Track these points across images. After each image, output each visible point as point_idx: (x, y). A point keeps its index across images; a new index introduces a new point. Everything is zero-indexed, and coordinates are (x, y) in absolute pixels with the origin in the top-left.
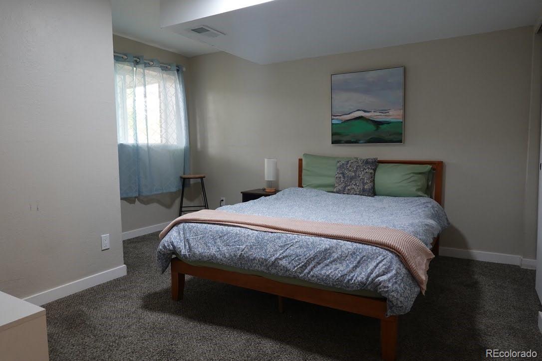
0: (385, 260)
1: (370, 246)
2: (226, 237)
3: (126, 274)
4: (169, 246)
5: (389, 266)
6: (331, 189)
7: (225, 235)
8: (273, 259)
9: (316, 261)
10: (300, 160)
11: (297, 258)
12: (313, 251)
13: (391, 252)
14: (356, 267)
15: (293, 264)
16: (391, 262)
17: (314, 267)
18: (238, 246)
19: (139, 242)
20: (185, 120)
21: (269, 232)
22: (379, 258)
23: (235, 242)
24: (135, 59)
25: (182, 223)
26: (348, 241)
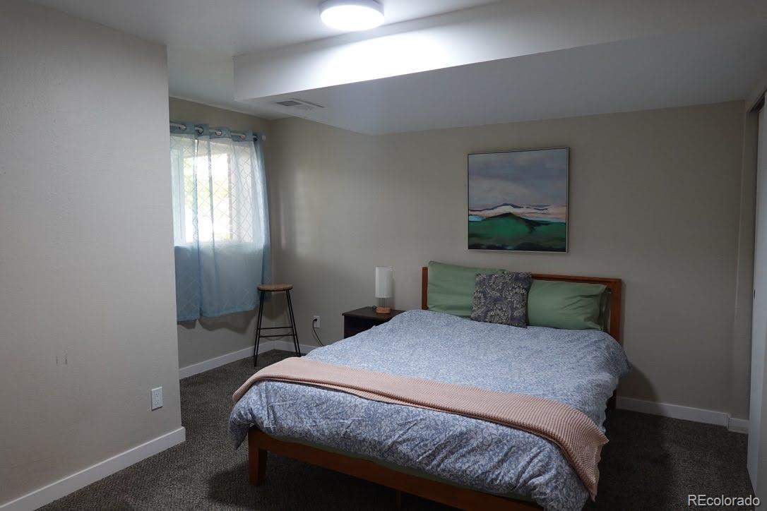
0: (541, 454)
1: (521, 432)
2: (324, 406)
3: (185, 440)
4: (246, 415)
5: (548, 462)
6: (467, 313)
7: (324, 403)
8: (390, 442)
9: (448, 448)
10: (425, 270)
11: (422, 444)
12: (443, 435)
13: (550, 442)
14: (502, 461)
15: (416, 451)
16: (550, 457)
17: (446, 457)
18: (342, 421)
19: (200, 384)
20: (265, 209)
21: (384, 402)
22: (532, 450)
23: (337, 414)
24: (196, 128)
25: (264, 380)
26: (491, 422)
